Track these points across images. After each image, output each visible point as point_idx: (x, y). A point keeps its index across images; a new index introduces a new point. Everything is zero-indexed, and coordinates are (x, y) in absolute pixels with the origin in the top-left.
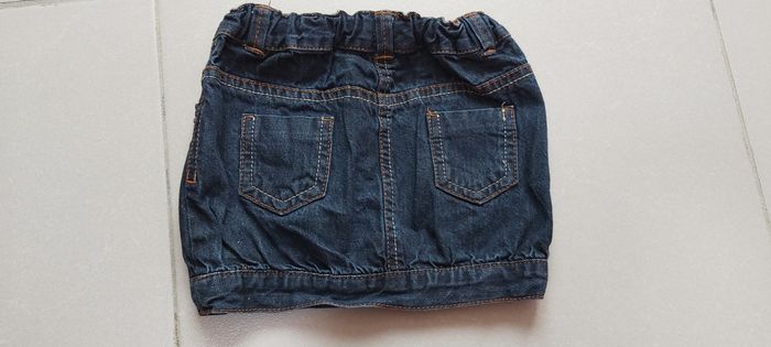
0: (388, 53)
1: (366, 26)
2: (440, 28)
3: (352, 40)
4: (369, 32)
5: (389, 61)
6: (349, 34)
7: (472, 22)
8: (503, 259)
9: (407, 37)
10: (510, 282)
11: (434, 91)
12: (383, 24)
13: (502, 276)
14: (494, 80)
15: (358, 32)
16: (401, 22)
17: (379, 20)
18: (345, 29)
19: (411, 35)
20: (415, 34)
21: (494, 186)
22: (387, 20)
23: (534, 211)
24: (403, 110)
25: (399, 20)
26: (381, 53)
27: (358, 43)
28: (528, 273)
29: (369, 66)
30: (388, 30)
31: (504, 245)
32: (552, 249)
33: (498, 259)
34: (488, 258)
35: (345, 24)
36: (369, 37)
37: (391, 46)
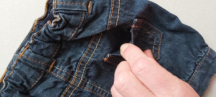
0: (50, 63)
1: (25, 70)
2: (54, 30)
3: (28, 82)
4: (29, 70)
5: (56, 64)
6: (23, 82)
7: (62, 6)
8: (195, 68)
9: (47, 48)
10: (208, 71)
11: (93, 48)
12: (29, 59)
13: (203, 74)
14: (110, 17)
15: (25, 77)
16: (35, 47)
17: (25, 60)
18: (18, 83)
19: (47, 45)
20: (47, 42)
21: (155, 46)
22: (28, 55)
23: (183, 35)
24: (89, 69)
25: (32, 47)
26: (48, 68)
27: (32, 80)
28: (210, 61)
29: (50, 81)
30: (35, 58)
31: (188, 62)
32: (207, 42)
33: (194, 70)
34: (190, 74)
35: (14, 82)
36: (33, 72)
37: (47, 60)
